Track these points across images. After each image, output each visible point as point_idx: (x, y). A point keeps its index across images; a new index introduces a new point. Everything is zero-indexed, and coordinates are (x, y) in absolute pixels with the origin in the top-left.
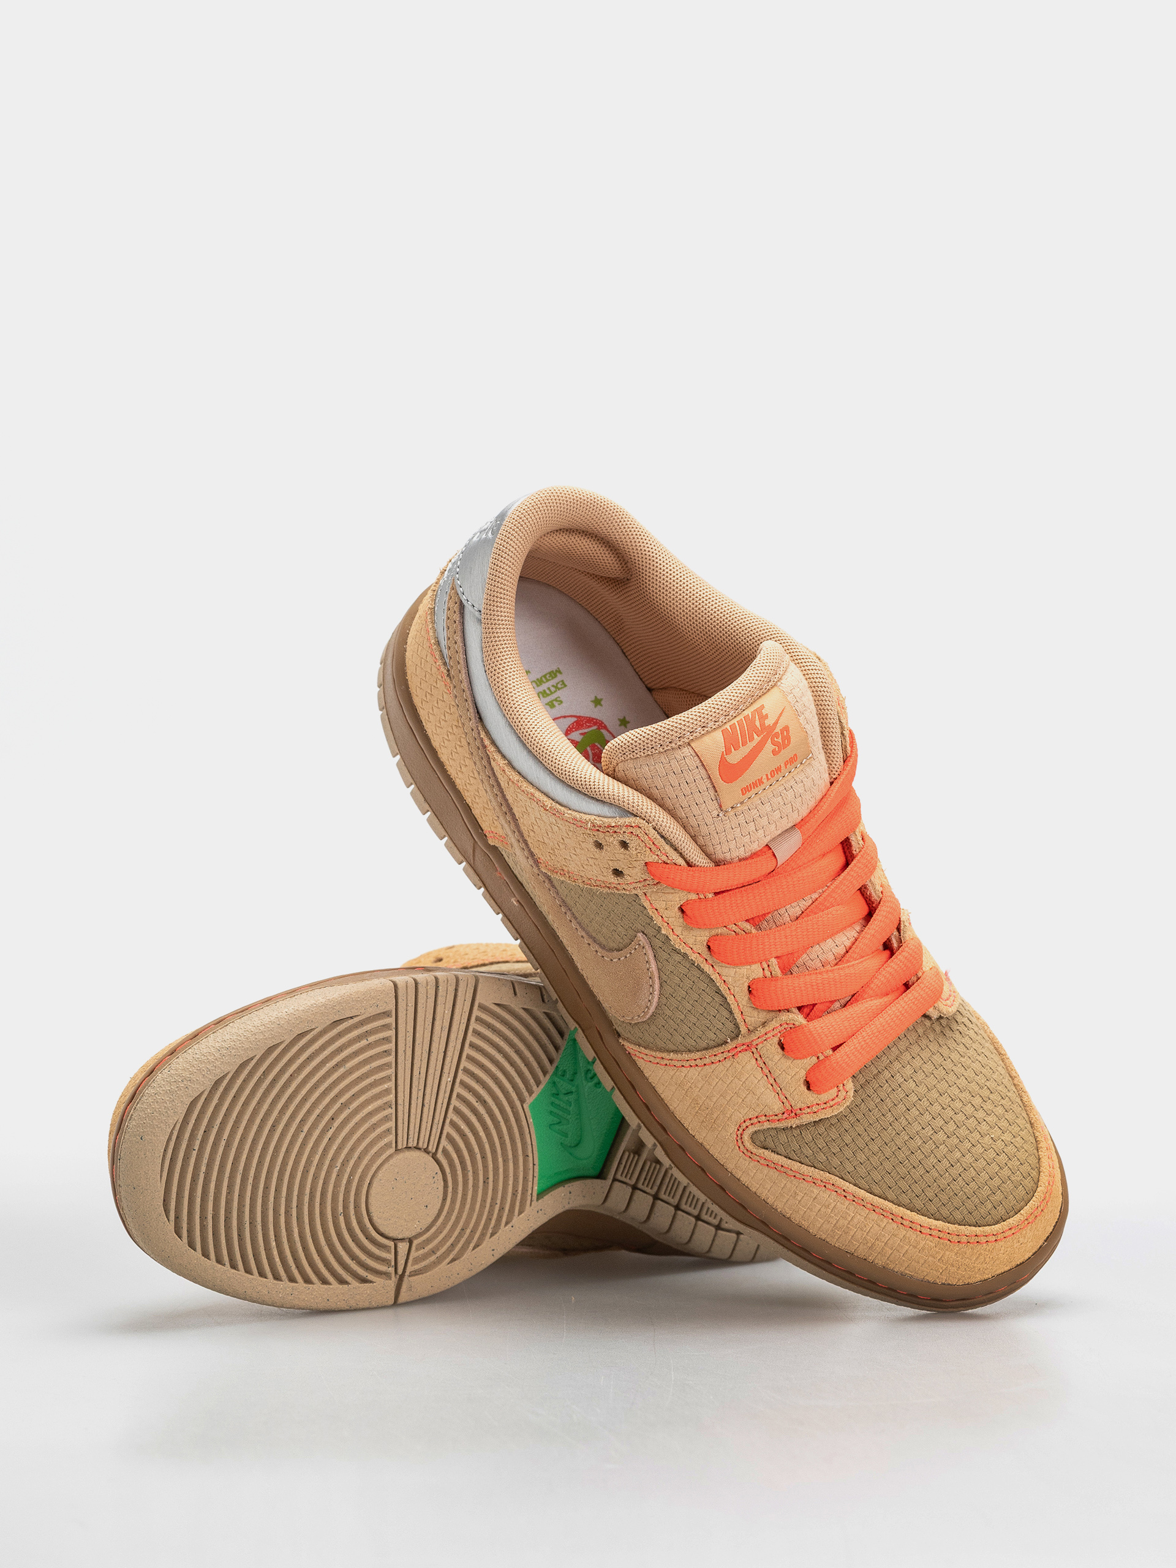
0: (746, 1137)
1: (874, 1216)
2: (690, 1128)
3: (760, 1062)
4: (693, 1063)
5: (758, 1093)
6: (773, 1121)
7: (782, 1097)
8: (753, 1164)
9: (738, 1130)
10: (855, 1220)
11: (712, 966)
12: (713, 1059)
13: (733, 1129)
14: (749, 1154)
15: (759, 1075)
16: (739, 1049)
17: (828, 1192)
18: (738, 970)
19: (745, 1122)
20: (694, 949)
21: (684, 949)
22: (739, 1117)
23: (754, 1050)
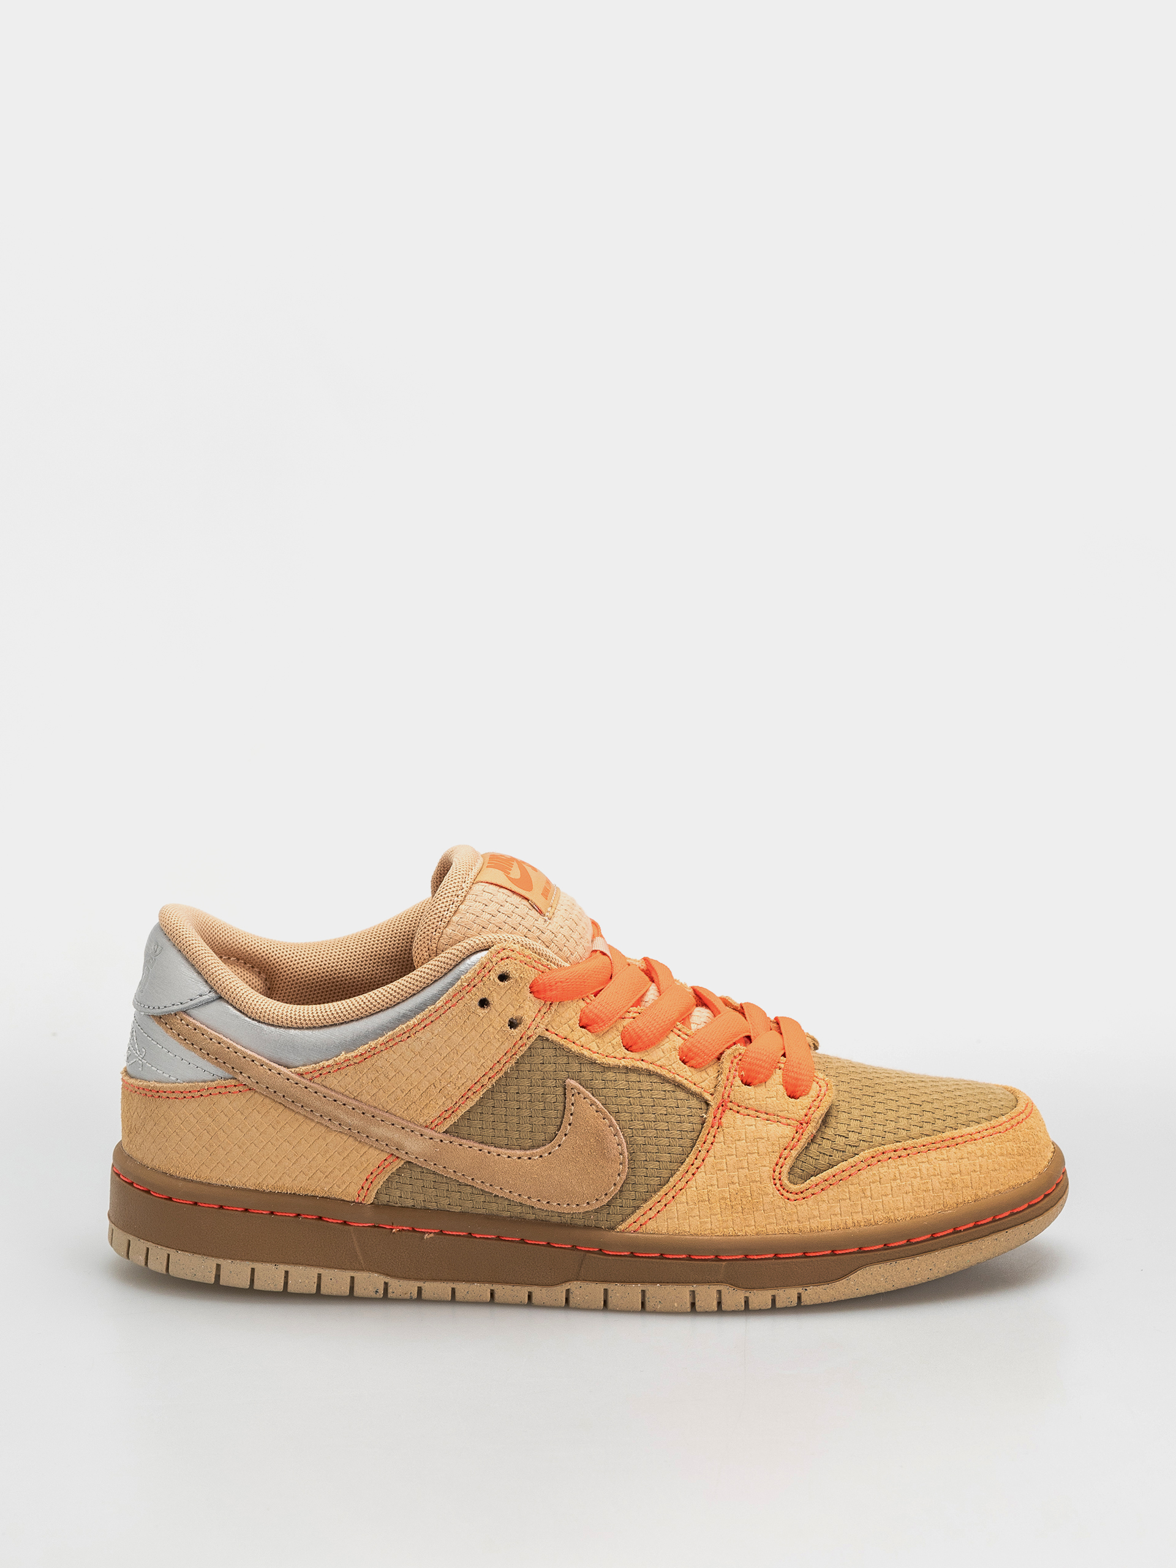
0: (786, 1182)
1: (933, 1154)
2: (737, 1231)
3: (742, 1110)
4: (693, 1169)
5: (764, 1135)
6: (794, 1146)
7: (784, 1121)
8: (811, 1201)
9: (775, 1185)
10: (924, 1171)
11: (642, 1060)
12: (706, 1146)
13: (771, 1188)
14: (802, 1195)
15: (751, 1121)
16: (718, 1116)
17: (885, 1164)
18: (662, 1047)
19: (774, 1172)
20: (618, 1056)
21: (612, 1062)
22: (767, 1171)
23: (729, 1104)
